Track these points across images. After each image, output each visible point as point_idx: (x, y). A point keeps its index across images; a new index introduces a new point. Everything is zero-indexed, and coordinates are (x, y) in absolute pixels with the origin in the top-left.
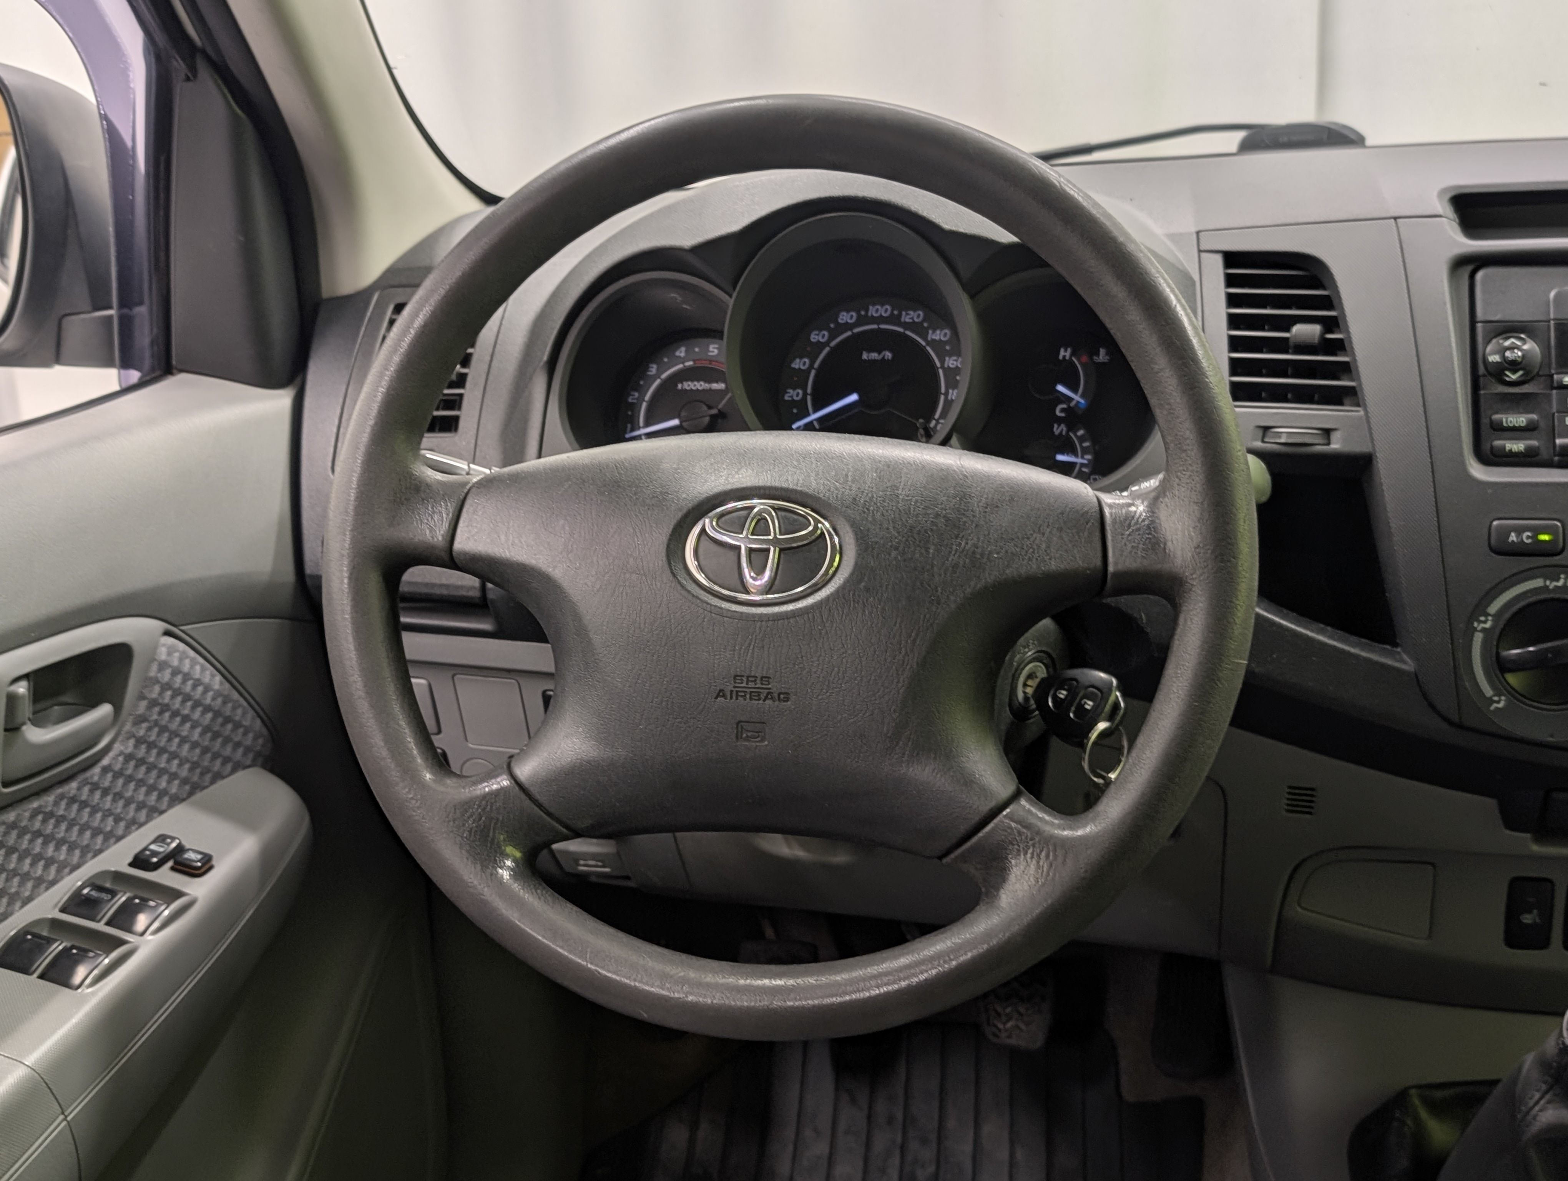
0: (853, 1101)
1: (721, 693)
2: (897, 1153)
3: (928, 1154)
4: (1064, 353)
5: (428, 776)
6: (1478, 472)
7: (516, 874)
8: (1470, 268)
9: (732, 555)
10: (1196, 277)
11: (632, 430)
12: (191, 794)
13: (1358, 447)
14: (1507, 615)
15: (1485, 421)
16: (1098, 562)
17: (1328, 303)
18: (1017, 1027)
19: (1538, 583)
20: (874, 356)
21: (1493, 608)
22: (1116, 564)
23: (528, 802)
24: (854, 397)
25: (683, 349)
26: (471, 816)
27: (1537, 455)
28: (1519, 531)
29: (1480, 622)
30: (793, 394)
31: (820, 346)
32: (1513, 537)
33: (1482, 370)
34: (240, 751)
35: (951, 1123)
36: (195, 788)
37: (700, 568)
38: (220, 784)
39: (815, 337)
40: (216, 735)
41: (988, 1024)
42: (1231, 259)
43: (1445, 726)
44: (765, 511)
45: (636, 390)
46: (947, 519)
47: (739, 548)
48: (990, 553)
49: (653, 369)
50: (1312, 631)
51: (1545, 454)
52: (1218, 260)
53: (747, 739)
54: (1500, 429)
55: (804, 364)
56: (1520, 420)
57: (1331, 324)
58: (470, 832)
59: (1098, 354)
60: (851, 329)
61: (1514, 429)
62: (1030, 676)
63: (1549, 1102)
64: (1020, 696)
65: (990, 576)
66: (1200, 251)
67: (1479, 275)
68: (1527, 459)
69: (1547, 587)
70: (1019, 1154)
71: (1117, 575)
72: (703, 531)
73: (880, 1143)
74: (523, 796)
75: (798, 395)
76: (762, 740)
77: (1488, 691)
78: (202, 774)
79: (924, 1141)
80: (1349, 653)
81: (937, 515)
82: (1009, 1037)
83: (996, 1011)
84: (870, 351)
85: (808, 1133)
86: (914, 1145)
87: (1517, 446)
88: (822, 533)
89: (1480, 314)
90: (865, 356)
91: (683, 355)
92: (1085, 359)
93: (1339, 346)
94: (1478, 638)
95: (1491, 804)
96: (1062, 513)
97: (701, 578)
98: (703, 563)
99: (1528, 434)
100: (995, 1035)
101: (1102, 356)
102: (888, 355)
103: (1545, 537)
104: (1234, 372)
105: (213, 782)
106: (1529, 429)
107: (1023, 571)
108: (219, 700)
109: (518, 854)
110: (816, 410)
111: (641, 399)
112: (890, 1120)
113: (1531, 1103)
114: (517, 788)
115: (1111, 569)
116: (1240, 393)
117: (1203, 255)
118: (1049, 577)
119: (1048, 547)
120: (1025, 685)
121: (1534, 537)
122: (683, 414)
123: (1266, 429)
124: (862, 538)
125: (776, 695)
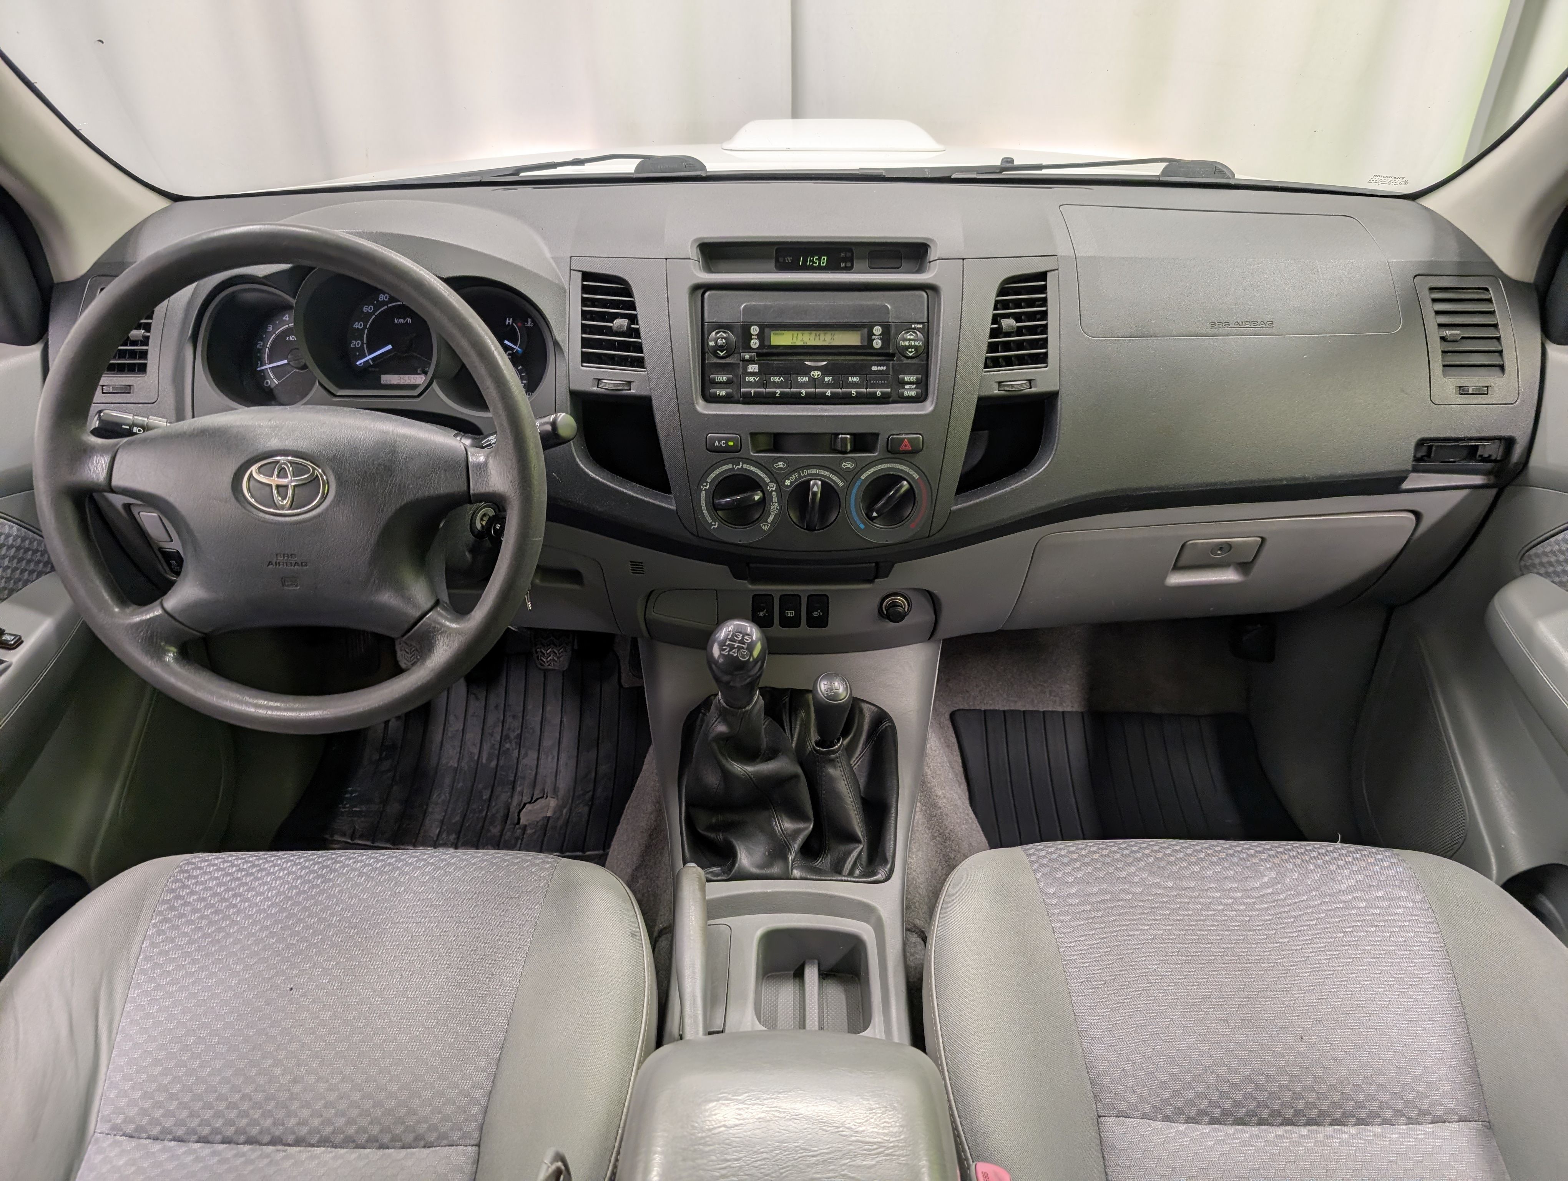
0: (477, 699)
1: (270, 563)
2: (501, 725)
3: (517, 724)
4: (509, 321)
5: (117, 610)
6: (702, 407)
7: (175, 659)
8: (702, 291)
9: (268, 488)
10: (567, 287)
11: (262, 365)
12: (9, 595)
13: (644, 392)
14: (716, 483)
15: (707, 378)
16: (465, 488)
17: (632, 306)
18: (554, 660)
19: (730, 466)
20: (401, 321)
21: (709, 479)
22: (474, 490)
23: (174, 622)
24: (390, 347)
25: (287, 316)
26: (142, 631)
27: (733, 397)
28: (720, 440)
29: (704, 486)
30: (356, 344)
31: (369, 315)
32: (717, 443)
33: (706, 350)
34: (41, 565)
35: (530, 707)
36: (11, 592)
37: (252, 496)
38: (30, 586)
39: (365, 309)
40: (20, 560)
41: (538, 659)
42: (586, 276)
43: (691, 537)
44: (284, 464)
45: (261, 341)
46: (385, 466)
47: (271, 485)
48: (409, 485)
49: (271, 328)
50: (626, 489)
51: (737, 397)
52: (580, 274)
53: (288, 586)
54: (714, 383)
55: (361, 325)
56: (723, 378)
57: (633, 319)
58: (142, 640)
59: (528, 322)
60: (387, 305)
61: (721, 383)
62: (484, 515)
63: (719, 722)
64: (479, 526)
65: (408, 498)
66: (571, 270)
67: (707, 294)
68: (727, 400)
69: (733, 468)
70: (565, 720)
71: (474, 495)
72: (251, 475)
73: (491, 719)
74: (170, 619)
75: (358, 344)
76: (297, 586)
77: (710, 520)
78: (15, 583)
79: (514, 717)
80: (643, 500)
81: (379, 465)
82: (549, 665)
83: (541, 652)
84: (398, 318)
85: (451, 718)
86: (509, 720)
87: (722, 392)
88: (317, 476)
89: (706, 319)
90: (396, 321)
91: (287, 319)
92: (519, 324)
93: (637, 333)
94: (703, 494)
95: (726, 568)
96: (447, 462)
97: (252, 501)
98: (254, 493)
99: (728, 386)
100: (542, 665)
101: (529, 323)
102: (410, 320)
103: (731, 444)
104: (583, 346)
105: (25, 585)
106: (729, 383)
107: (426, 494)
108: (19, 540)
109: (174, 649)
110: (369, 354)
111: (265, 346)
112: (497, 707)
113: (712, 723)
114: (166, 615)
115: (472, 492)
116: (586, 358)
117: (572, 272)
118: (439, 497)
119: (439, 480)
120: (482, 519)
121: (727, 443)
122: (289, 356)
123: (599, 380)
124: (339, 478)
125: (300, 564)
